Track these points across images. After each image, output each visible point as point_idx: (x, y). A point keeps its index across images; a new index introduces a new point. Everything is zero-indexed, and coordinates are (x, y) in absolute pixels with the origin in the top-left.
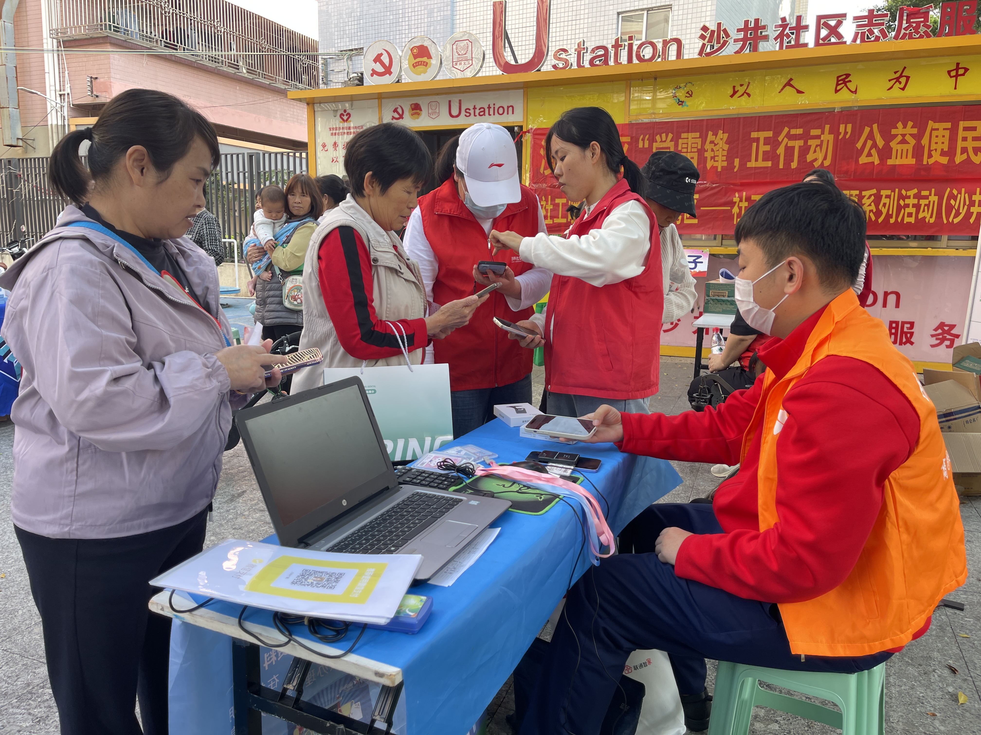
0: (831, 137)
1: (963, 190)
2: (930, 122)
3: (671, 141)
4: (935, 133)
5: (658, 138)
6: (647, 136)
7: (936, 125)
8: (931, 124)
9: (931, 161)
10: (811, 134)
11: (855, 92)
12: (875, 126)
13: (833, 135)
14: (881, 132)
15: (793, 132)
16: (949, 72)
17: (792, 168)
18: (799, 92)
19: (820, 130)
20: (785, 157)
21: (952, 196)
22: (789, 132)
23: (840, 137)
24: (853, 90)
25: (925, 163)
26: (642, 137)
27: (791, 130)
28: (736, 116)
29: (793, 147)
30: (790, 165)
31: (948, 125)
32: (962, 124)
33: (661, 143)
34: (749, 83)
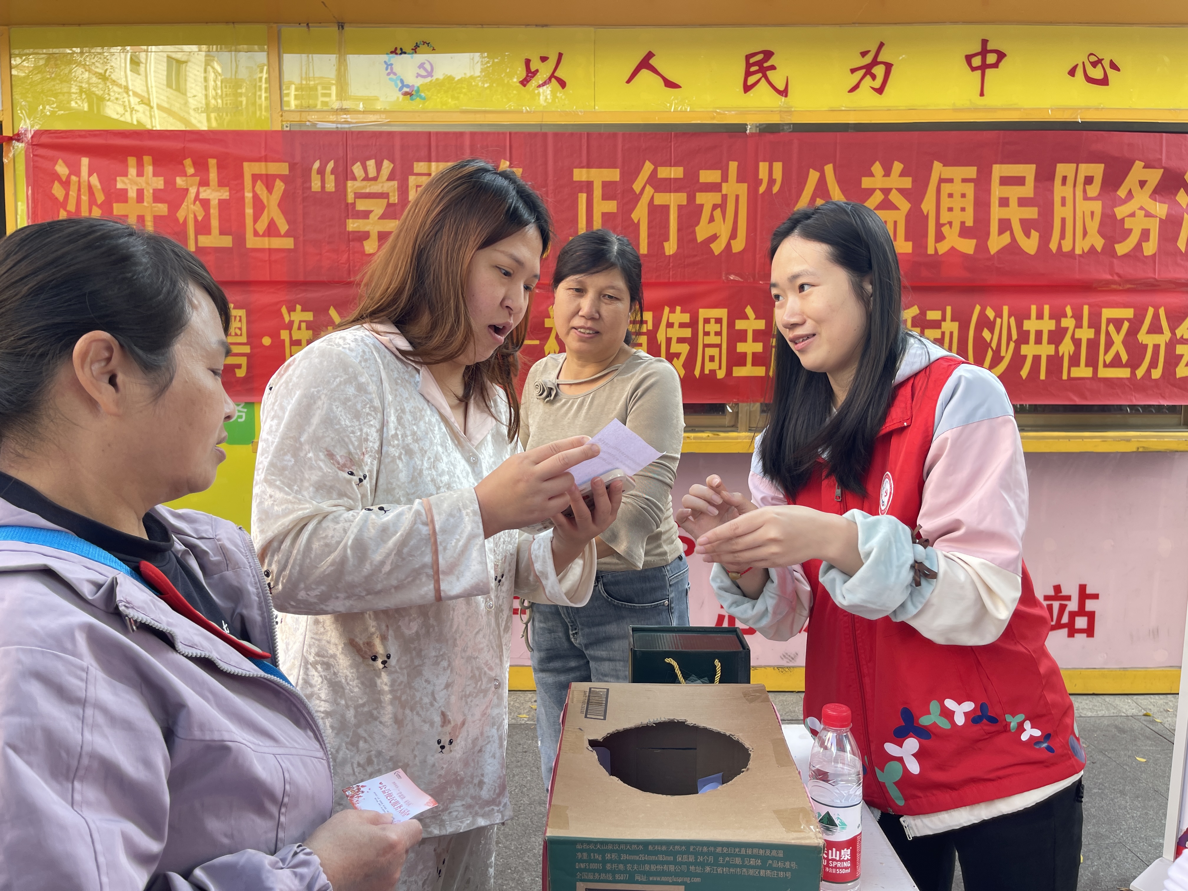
0: (743, 189)
1: (1006, 310)
2: (937, 166)
3: (390, 178)
4: (946, 188)
5: (357, 169)
6: (331, 165)
7: (949, 172)
8: (938, 169)
9: (943, 248)
10: (702, 180)
11: (784, 93)
12: (829, 169)
13: (746, 185)
14: (841, 182)
15: (664, 172)
16: (969, 58)
17: (667, 254)
18: (670, 84)
19: (719, 172)
20: (649, 228)
21: (985, 323)
22: (654, 172)
23: (762, 189)
24: (781, 88)
25: (931, 251)
26: (317, 165)
27: (660, 169)
28: (538, 130)
29: (665, 208)
30: (663, 248)
31: (971, 172)
32: (999, 170)
33: (365, 183)
34: (560, 55)
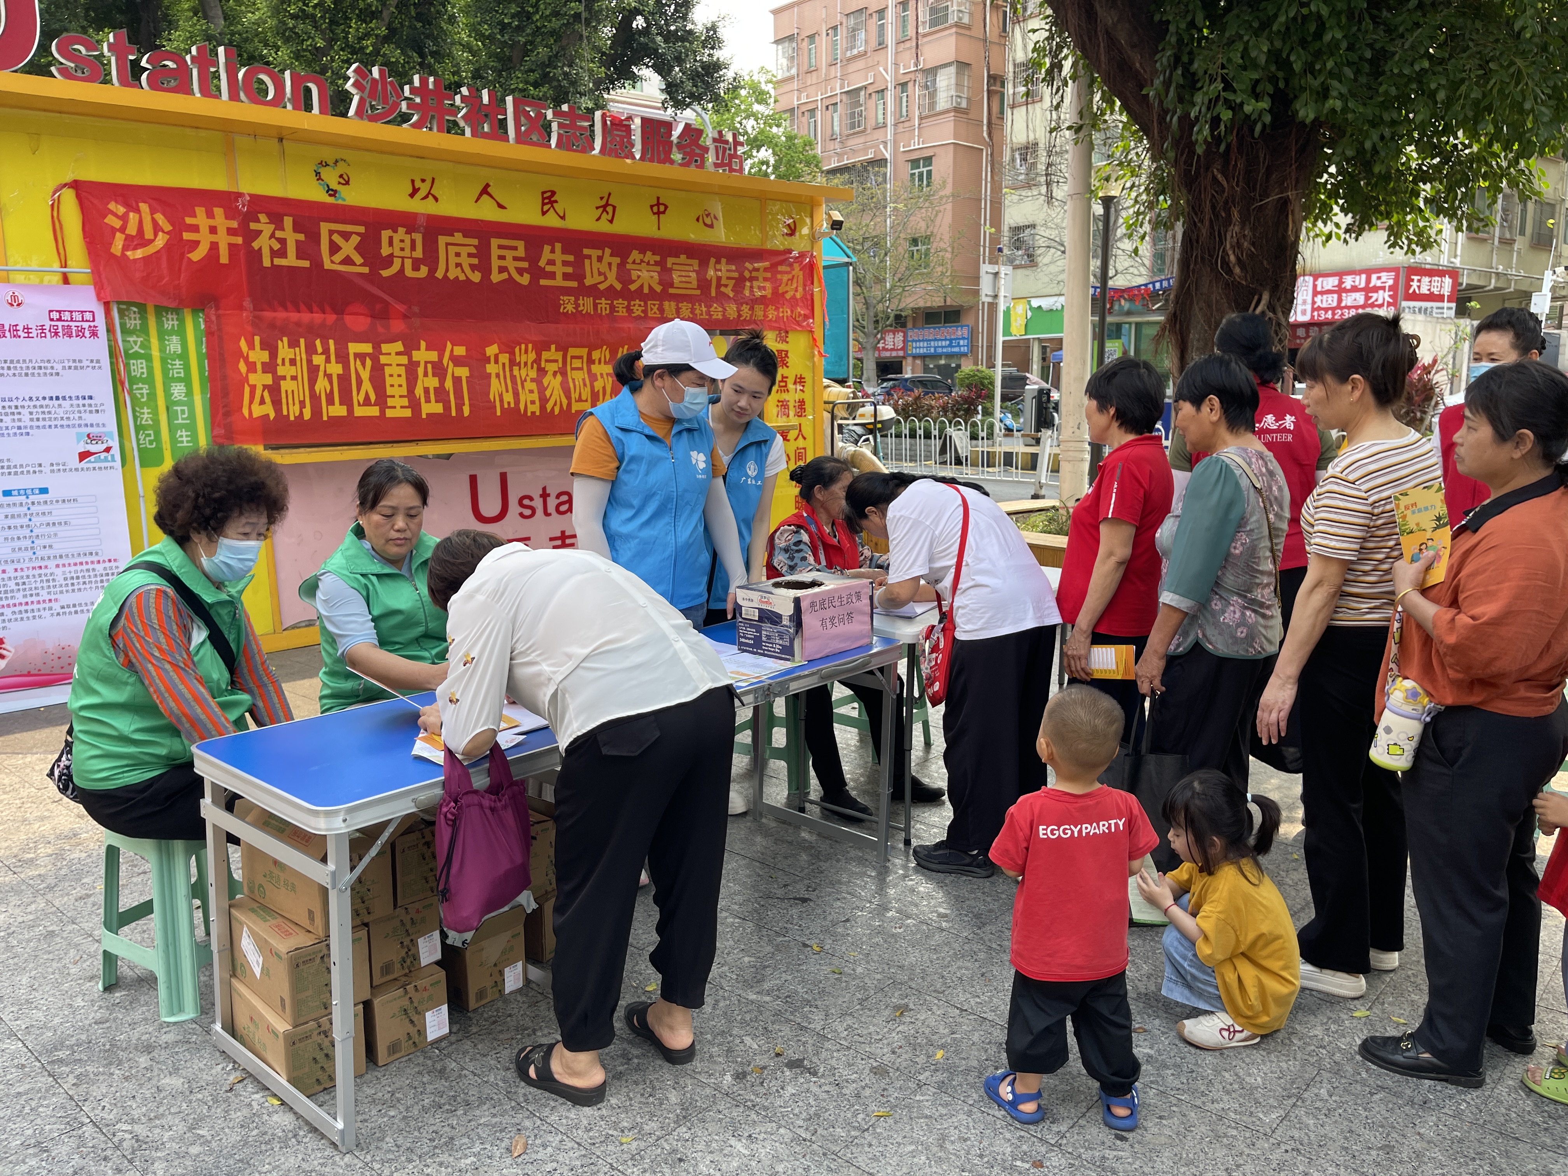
11: (563, 215)
16: (652, 207)
18: (501, 206)
34: (433, 179)
